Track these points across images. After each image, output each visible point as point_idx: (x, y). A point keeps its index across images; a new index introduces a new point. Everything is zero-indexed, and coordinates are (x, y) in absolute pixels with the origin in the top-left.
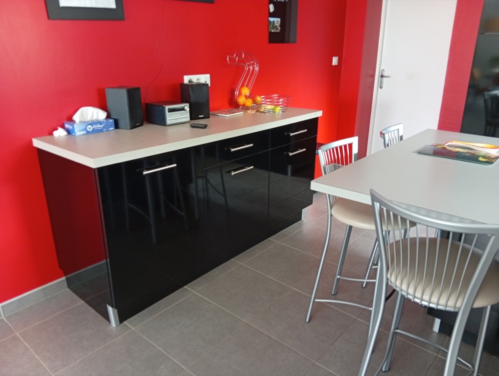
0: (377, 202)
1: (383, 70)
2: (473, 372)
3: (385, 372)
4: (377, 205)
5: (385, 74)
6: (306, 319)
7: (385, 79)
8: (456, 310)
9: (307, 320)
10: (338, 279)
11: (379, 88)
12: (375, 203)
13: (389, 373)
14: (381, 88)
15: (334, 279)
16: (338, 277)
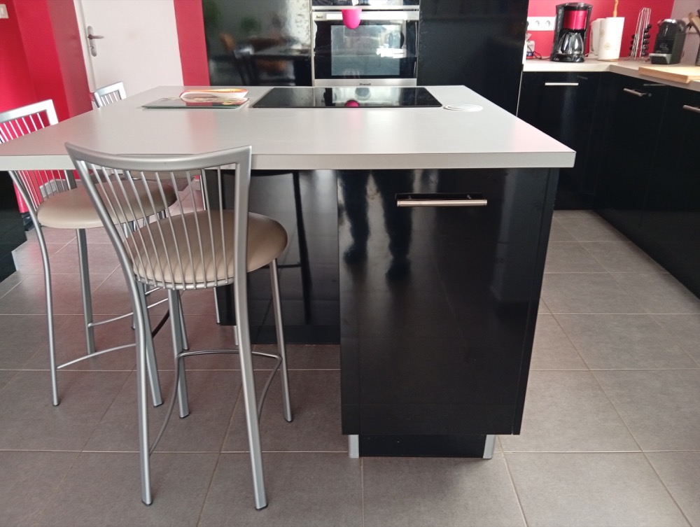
0: (80, 160)
1: (89, 28)
2: (281, 361)
3: (184, 417)
4: (82, 165)
5: (94, 34)
6: (53, 402)
7: (96, 41)
8: (230, 281)
9: (56, 403)
10: (91, 329)
11: (92, 56)
12: (78, 162)
13: (191, 416)
14: (94, 55)
15: (85, 331)
16: (90, 325)
